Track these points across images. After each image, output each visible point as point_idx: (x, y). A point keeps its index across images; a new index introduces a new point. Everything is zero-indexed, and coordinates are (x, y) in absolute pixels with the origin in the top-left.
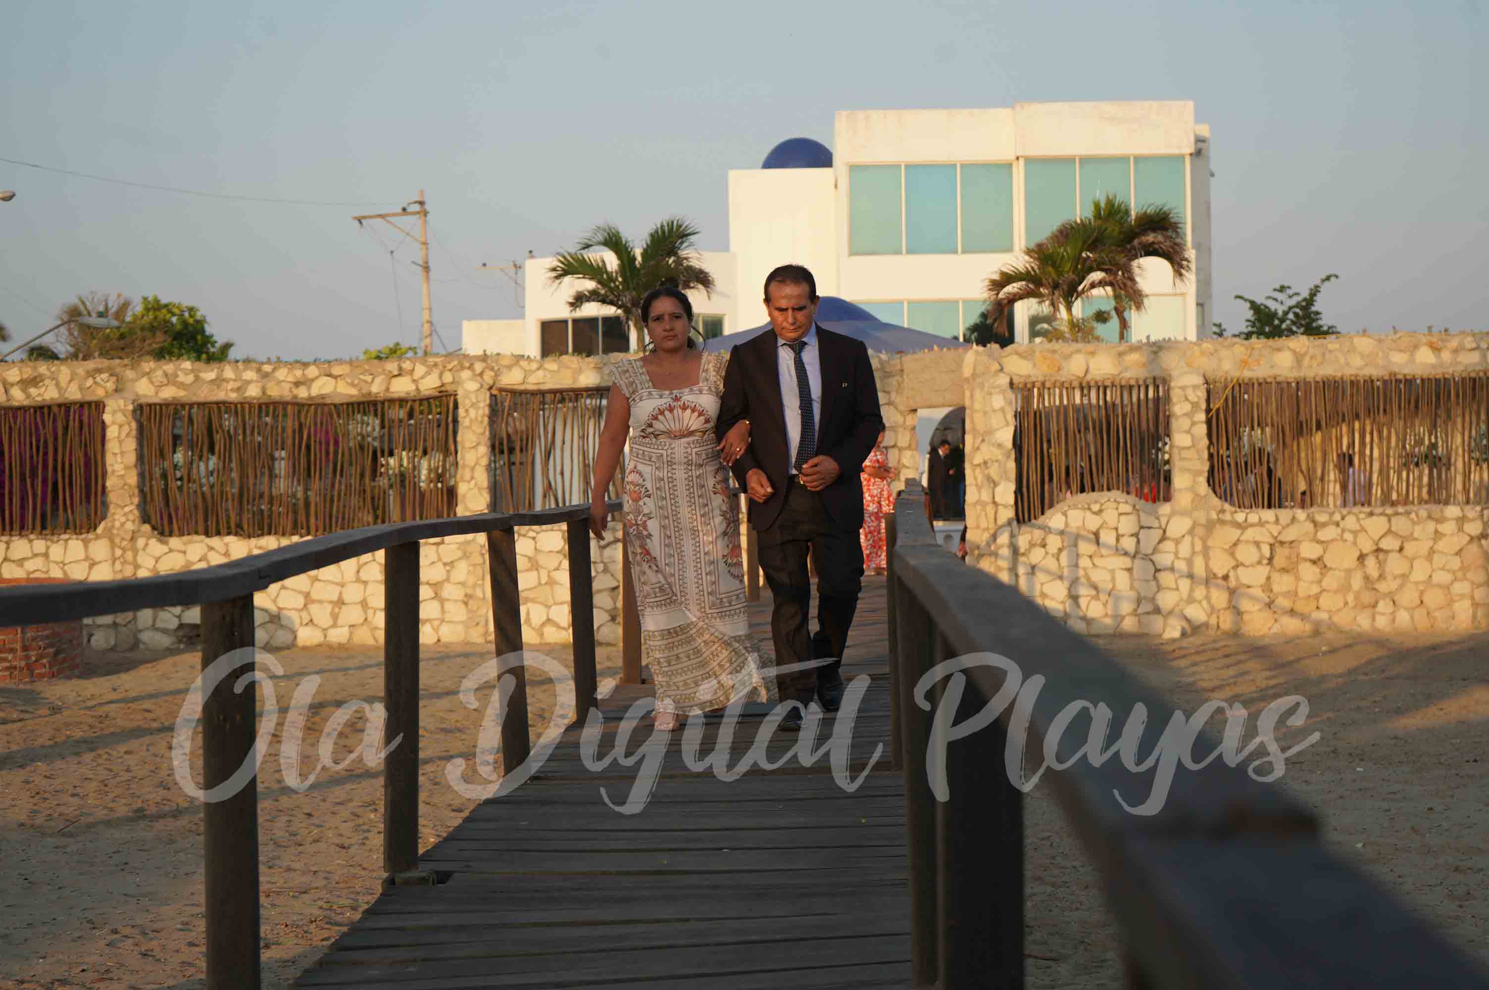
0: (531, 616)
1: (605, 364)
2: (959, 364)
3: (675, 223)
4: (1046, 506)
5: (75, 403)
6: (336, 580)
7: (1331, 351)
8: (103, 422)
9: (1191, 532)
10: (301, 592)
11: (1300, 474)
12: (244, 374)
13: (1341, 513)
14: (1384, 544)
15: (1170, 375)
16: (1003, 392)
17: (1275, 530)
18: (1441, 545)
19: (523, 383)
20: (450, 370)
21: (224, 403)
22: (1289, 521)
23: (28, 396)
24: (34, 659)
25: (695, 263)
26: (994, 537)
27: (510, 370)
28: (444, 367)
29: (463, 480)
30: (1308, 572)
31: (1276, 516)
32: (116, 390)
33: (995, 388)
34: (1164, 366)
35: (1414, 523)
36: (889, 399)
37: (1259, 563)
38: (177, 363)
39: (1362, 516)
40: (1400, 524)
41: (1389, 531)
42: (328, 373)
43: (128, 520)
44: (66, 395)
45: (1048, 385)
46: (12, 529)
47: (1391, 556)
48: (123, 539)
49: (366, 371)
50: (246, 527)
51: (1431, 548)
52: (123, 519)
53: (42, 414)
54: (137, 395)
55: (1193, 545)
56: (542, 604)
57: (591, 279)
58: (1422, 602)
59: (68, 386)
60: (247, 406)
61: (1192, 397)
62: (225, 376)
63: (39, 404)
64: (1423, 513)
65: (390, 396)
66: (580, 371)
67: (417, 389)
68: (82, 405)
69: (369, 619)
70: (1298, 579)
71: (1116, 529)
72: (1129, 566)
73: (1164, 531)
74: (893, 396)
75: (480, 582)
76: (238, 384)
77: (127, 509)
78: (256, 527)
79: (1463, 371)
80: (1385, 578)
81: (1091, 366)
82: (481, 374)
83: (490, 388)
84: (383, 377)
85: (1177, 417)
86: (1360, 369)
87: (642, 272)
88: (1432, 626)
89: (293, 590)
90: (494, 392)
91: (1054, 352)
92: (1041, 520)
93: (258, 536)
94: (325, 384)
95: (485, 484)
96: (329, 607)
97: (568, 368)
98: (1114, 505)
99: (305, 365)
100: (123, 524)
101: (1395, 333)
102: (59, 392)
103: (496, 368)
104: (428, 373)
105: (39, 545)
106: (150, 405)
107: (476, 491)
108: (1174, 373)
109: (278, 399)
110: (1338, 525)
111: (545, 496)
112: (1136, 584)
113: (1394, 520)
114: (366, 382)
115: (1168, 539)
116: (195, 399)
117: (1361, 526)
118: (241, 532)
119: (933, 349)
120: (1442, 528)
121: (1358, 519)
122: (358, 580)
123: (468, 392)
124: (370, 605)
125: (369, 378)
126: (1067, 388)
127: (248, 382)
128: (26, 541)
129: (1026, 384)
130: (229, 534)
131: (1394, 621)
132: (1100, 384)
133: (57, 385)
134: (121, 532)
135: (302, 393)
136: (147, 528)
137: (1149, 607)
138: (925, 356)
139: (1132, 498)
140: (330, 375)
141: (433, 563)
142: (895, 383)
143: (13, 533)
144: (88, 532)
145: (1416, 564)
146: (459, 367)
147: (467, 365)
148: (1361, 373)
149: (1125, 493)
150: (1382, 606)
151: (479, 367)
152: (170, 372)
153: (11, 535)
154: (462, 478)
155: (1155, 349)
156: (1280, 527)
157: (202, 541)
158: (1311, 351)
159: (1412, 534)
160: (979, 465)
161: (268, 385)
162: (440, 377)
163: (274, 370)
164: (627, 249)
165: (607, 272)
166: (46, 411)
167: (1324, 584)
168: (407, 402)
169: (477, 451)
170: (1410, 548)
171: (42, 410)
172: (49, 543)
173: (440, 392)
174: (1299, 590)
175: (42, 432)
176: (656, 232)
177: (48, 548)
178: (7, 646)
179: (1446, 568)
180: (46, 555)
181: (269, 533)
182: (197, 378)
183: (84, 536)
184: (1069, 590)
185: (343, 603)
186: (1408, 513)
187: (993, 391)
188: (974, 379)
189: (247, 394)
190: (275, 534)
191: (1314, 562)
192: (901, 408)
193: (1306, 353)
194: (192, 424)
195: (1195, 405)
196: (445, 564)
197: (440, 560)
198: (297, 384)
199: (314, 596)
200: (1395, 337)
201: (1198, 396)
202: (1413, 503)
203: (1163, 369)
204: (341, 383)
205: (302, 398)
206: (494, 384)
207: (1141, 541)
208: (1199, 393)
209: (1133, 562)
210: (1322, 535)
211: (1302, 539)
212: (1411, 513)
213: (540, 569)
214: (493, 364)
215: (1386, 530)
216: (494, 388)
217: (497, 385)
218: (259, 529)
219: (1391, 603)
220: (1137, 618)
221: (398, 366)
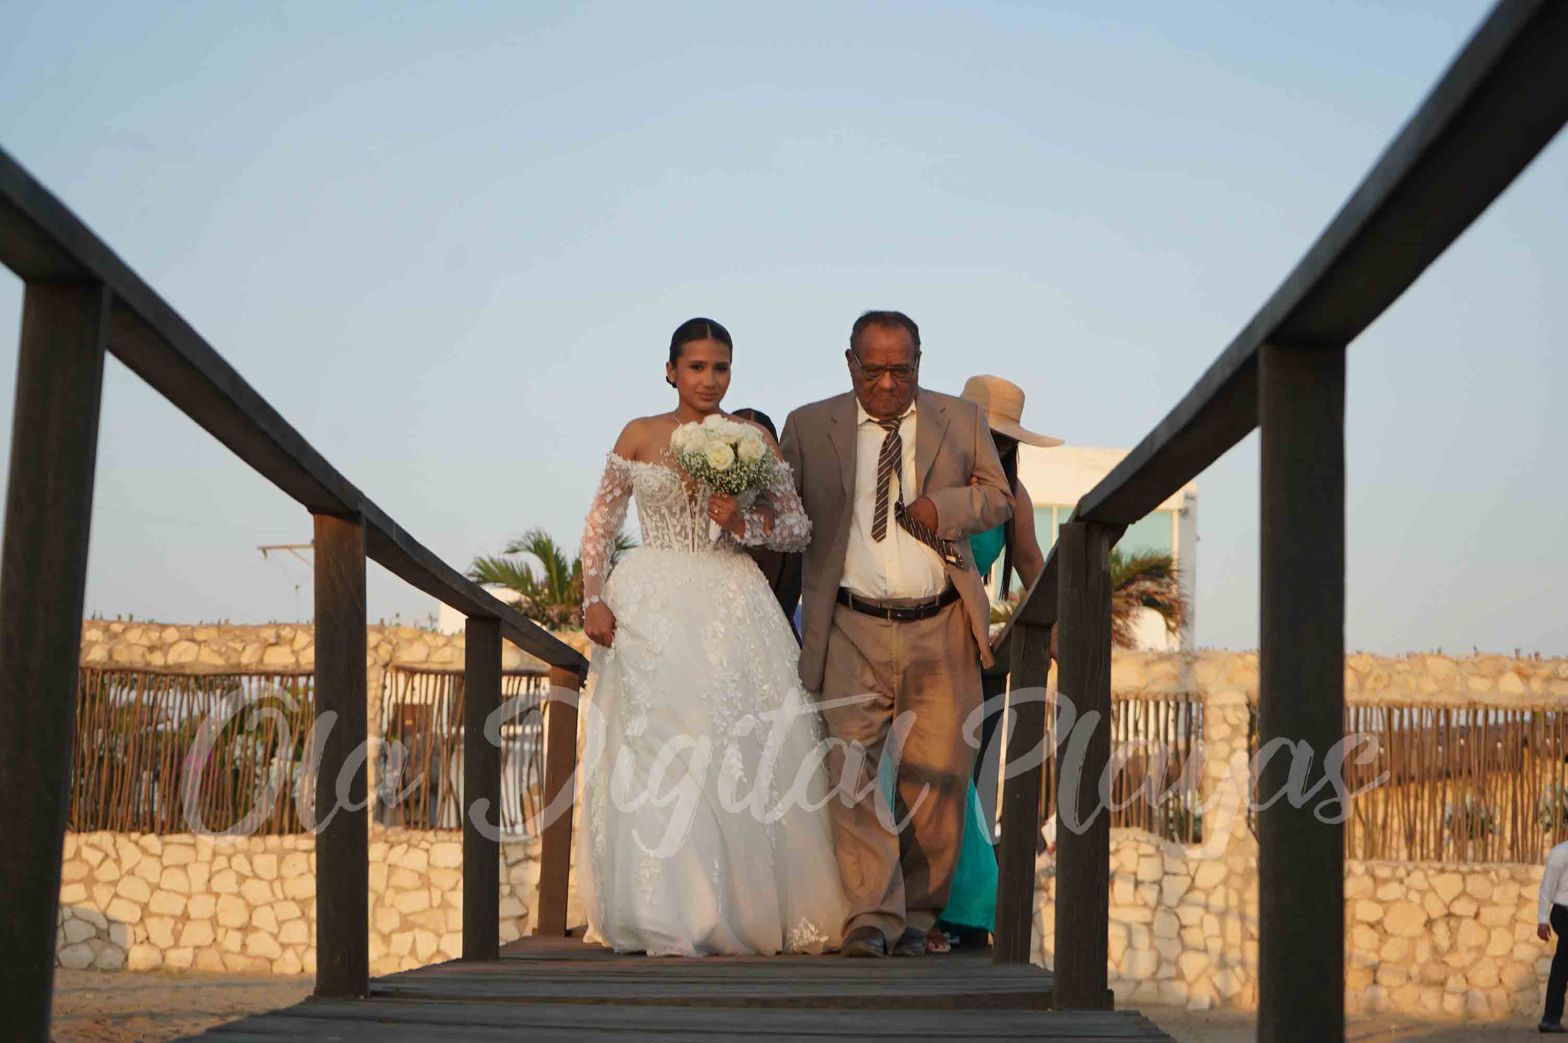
0: (418, 945)
6: (181, 890)
7: (1399, 673)
9: (1225, 882)
10: (136, 902)
13: (1406, 868)
14: (1457, 908)
15: (1206, 693)
18: (1524, 913)
19: (426, 661)
27: (411, 645)
30: (1364, 937)
34: (1200, 681)
35: (1493, 884)
39: (1431, 872)
40: (1477, 885)
41: (1464, 893)
42: (190, 636)
47: (1465, 923)
49: (236, 636)
50: (76, 819)
51: (1514, 916)
55: (1227, 898)
56: (433, 932)
57: (514, 588)
58: (1500, 981)
60: (89, 673)
61: (1234, 721)
64: (1504, 872)
65: (266, 666)
67: (297, 661)
69: (219, 939)
71: (1135, 874)
72: (1149, 920)
73: (1193, 880)
78: (89, 821)
79: (1556, 704)
80: (1457, 950)
82: (375, 648)
83: (385, 666)
84: (255, 645)
85: (1213, 743)
86: (1432, 695)
87: (574, 583)
88: (1512, 1011)
89: (129, 900)
90: (390, 670)
93: (90, 831)
94: (186, 650)
96: (172, 922)
98: (1134, 844)
99: (163, 627)
101: (1477, 654)
103: (394, 642)
104: (310, 644)
108: (1212, 690)
109: (127, 665)
110: (1401, 881)
111: (444, 800)
112: (1156, 943)
113: (1470, 879)
114: (235, 650)
115: (1198, 889)
117: (1430, 885)
118: (71, 826)
120: (1527, 892)
121: (1426, 876)
122: (209, 891)
124: (220, 922)
125: (239, 646)
127: (93, 643)
131: (1466, 1002)
132: (1121, 697)
135: (157, 660)
137: (1172, 972)
139: (1155, 838)
140: (192, 640)
141: (302, 874)
145: (1494, 935)
148: (1434, 700)
149: (1146, 833)
150: (1450, 985)
151: (373, 638)
155: (1189, 659)
158: (1374, 672)
159: (1491, 897)
161: (117, 648)
163: (124, 631)
164: (556, 556)
165: (532, 585)
170: (1488, 914)
179: (1530, 941)
181: (105, 828)
185: (188, 919)
186: (1486, 872)
189: (89, 658)
190: (112, 829)
191: (1372, 926)
193: (1370, 673)
195: (1235, 729)
198: (152, 649)
199: (153, 908)
200: (1477, 660)
201: (1240, 719)
202: (1493, 860)
203: (1198, 684)
204: (205, 651)
205: (155, 666)
206: (391, 660)
207: (1165, 891)
208: (1240, 715)
209: (1153, 915)
210: (1382, 893)
211: (1356, 897)
212: (1489, 872)
213: (432, 888)
214: (391, 636)
215: (1460, 891)
216: (391, 665)
217: (394, 662)
218: (92, 823)
219: (1464, 981)
220: (1156, 984)
221: (276, 632)
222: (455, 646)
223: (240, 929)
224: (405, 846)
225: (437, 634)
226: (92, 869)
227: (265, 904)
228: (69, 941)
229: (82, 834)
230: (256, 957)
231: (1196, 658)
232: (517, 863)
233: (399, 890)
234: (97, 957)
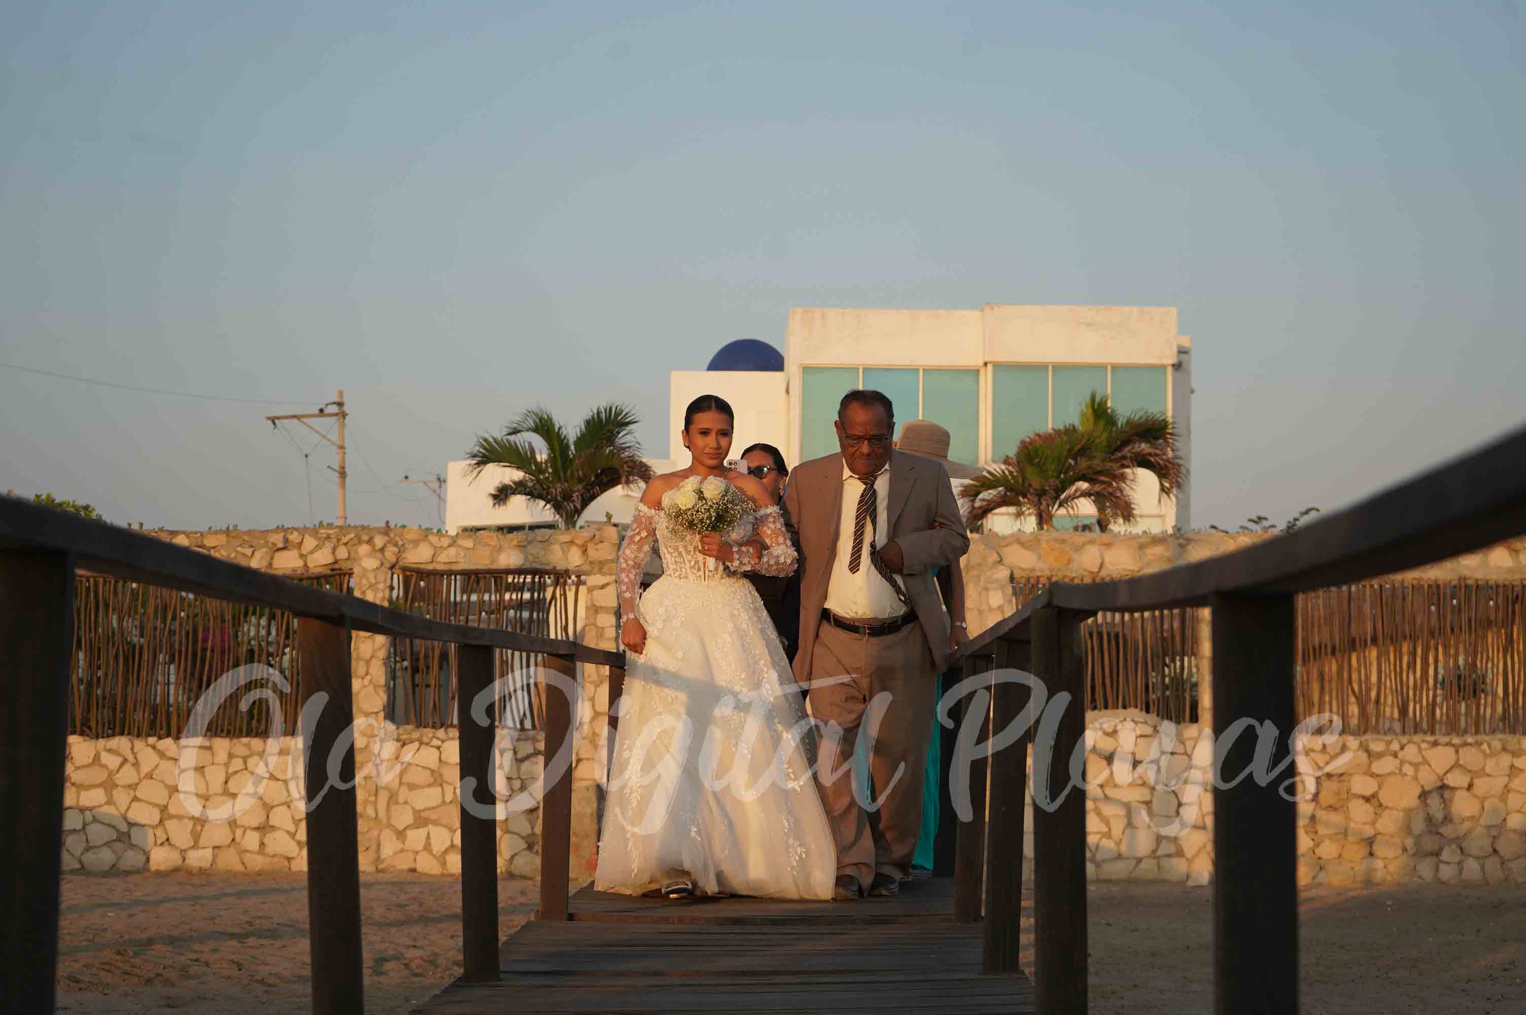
0: (432, 841)
1: (530, 542)
3: (613, 409)
10: (154, 805)
11: (1351, 695)
13: (1399, 741)
14: (1451, 780)
16: (1002, 588)
17: (1321, 760)
18: (1516, 783)
19: (432, 562)
20: (346, 544)
22: (1338, 750)
25: (634, 454)
27: (418, 546)
28: (338, 540)
29: (357, 677)
30: (1360, 810)
33: (992, 582)
35: (1485, 755)
39: (1424, 746)
40: (1469, 756)
41: (1457, 765)
42: (199, 543)
47: (1458, 794)
49: (244, 541)
50: (93, 724)
51: (1506, 786)
56: (446, 826)
57: (518, 468)
58: (1494, 850)
64: (1497, 745)
66: (500, 549)
67: (306, 565)
69: (238, 839)
70: (1348, 818)
72: (1148, 799)
75: (372, 799)
78: (106, 727)
80: (1451, 821)
81: (1107, 560)
82: (382, 550)
83: (392, 567)
84: (264, 550)
87: (576, 462)
88: (1506, 880)
89: (146, 802)
90: (397, 571)
91: (1064, 542)
93: (108, 736)
95: (382, 681)
96: (191, 824)
97: (487, 545)
98: (1131, 726)
99: (173, 534)
103: (400, 543)
104: (318, 547)
107: (371, 689)
110: (1395, 755)
113: (1461, 751)
114: (244, 554)
117: (1423, 757)
118: (88, 731)
120: (1519, 762)
121: (1420, 749)
122: (226, 792)
123: (365, 571)
124: (238, 823)
125: (248, 552)
129: (1029, 579)
130: (73, 733)
131: (1461, 871)
137: (1172, 849)
139: (1152, 718)
146: (356, 541)
147: (365, 538)
149: (1144, 712)
150: (1445, 855)
151: (379, 541)
154: (356, 673)
155: (1182, 541)
156: (1327, 757)
159: (1483, 768)
162: (333, 553)
164: (558, 435)
165: (536, 463)
167: (1377, 825)
169: (374, 642)
170: (1481, 785)
173: (332, 570)
176: (593, 418)
179: (1523, 810)
181: (122, 734)
186: (1479, 744)
187: (990, 586)
190: (129, 734)
191: (1367, 799)
199: (172, 810)
202: (1485, 732)
206: (397, 562)
209: (1152, 794)
210: (1376, 767)
211: (1352, 771)
212: (1481, 744)
213: (445, 785)
214: (397, 538)
215: (1453, 763)
216: (397, 566)
217: (401, 563)
218: (109, 728)
219: (1459, 851)
220: (1156, 861)
221: (284, 536)
222: (460, 546)
223: (258, 829)
224: (416, 744)
225: (443, 536)
226: (111, 774)
227: (283, 804)
228: (91, 845)
229: (100, 740)
230: (274, 856)
231: (1189, 541)
232: (527, 758)
233: (412, 787)
234: (118, 859)
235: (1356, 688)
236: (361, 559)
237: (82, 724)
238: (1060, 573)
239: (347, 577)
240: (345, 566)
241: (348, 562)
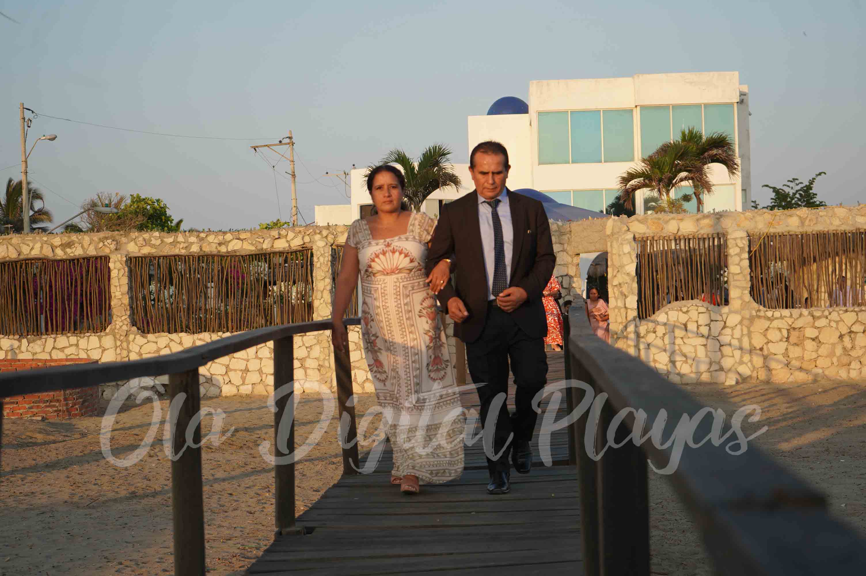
0: (358, 377)
2: (604, 227)
3: (437, 147)
4: (656, 309)
5: (93, 257)
6: (244, 358)
7: (821, 216)
8: (109, 268)
9: (741, 323)
10: (223, 365)
11: (804, 288)
12: (189, 239)
13: (829, 311)
14: (854, 329)
15: (727, 232)
16: (629, 243)
17: (790, 321)
20: (308, 235)
21: (178, 256)
22: (798, 316)
23: (65, 253)
24: (71, 405)
25: (450, 171)
26: (626, 327)
27: (343, 234)
28: (305, 233)
29: (317, 299)
30: (810, 345)
31: (791, 313)
32: (116, 249)
33: (625, 240)
34: (723, 226)
36: (563, 248)
37: (781, 340)
38: (151, 233)
39: (841, 312)
40: (863, 317)
41: (857, 321)
43: (124, 324)
44: (87, 253)
45: (656, 238)
46: (57, 331)
47: (858, 335)
48: (121, 335)
49: (260, 236)
50: (191, 327)
52: (121, 324)
53: (74, 264)
54: (128, 251)
55: (742, 330)
56: (364, 370)
59: (88, 248)
60: (191, 257)
61: (741, 245)
62: (178, 240)
63: (72, 258)
65: (273, 250)
67: (289, 246)
68: (97, 258)
69: (263, 380)
70: (804, 349)
71: (697, 322)
72: (705, 343)
73: (725, 323)
74: (566, 245)
75: (327, 358)
76: (185, 245)
77: (123, 318)
78: (197, 328)
80: (855, 349)
81: (681, 227)
82: (326, 237)
83: (332, 245)
84: (269, 239)
85: (732, 256)
86: (839, 226)
89: (220, 364)
90: (334, 247)
91: (659, 219)
92: (653, 317)
93: (199, 333)
94: (236, 244)
96: (240, 373)
98: (697, 308)
99: (225, 233)
100: (121, 327)
101: (859, 205)
102: (83, 251)
103: (335, 233)
104: (295, 237)
105: (73, 339)
106: (136, 258)
107: (324, 305)
108: (730, 231)
109: (209, 253)
110: (827, 318)
112: (709, 354)
113: (859, 314)
114: (259, 242)
115: (728, 327)
116: (161, 254)
117: (841, 318)
118: (189, 331)
119: (588, 219)
121: (839, 314)
122: (257, 357)
123: (319, 247)
124: (263, 372)
125: (261, 240)
126: (667, 240)
127: (192, 243)
128: (66, 338)
129: (643, 238)
130: (182, 331)
131: (861, 373)
132: (686, 237)
133: (82, 247)
134: (120, 332)
135: (223, 249)
136: (135, 329)
137: (716, 367)
138: (585, 223)
139: (706, 304)
140: (239, 239)
141: (301, 347)
142: (567, 238)
143: (58, 333)
144: (101, 332)
146: (313, 233)
147: (318, 231)
148: (839, 229)
150: (853, 365)
151: (325, 233)
152: (147, 238)
153: (57, 334)
154: (316, 297)
155: (718, 216)
156: (792, 320)
157: (167, 336)
158: (809, 216)
160: (616, 286)
161: (203, 245)
162: (303, 239)
163: (207, 236)
166: (76, 261)
167: (819, 352)
168: (284, 253)
169: (324, 281)
171: (74, 261)
172: (78, 338)
173: (303, 248)
174: (805, 356)
175: (74, 275)
176: (427, 152)
177: (78, 341)
178: (55, 398)
180: (77, 345)
181: (205, 331)
182: (162, 241)
183: (98, 334)
184: (670, 357)
185: (248, 371)
188: (613, 235)
189: (191, 250)
191: (813, 340)
192: (570, 253)
193: (807, 217)
194: (160, 268)
195: (742, 249)
196: (307, 348)
197: (304, 345)
198: (220, 244)
199: (231, 367)
200: (859, 208)
201: (743, 244)
203: (723, 228)
204: (245, 243)
205: (223, 252)
206: (334, 242)
207: (712, 329)
208: (744, 242)
209: (707, 341)
210: (818, 324)
211: (806, 326)
214: (333, 231)
215: (855, 320)
216: (334, 245)
217: (336, 243)
218: (199, 329)
219: (859, 363)
220: (710, 373)
221: (278, 232)
223: (273, 374)
229: (195, 334)
231: (721, 216)
234: (207, 391)
235: (806, 284)
236: (316, 242)
237: (186, 327)
238: (658, 235)
239: (310, 251)
240: (308, 245)
241: (311, 244)
